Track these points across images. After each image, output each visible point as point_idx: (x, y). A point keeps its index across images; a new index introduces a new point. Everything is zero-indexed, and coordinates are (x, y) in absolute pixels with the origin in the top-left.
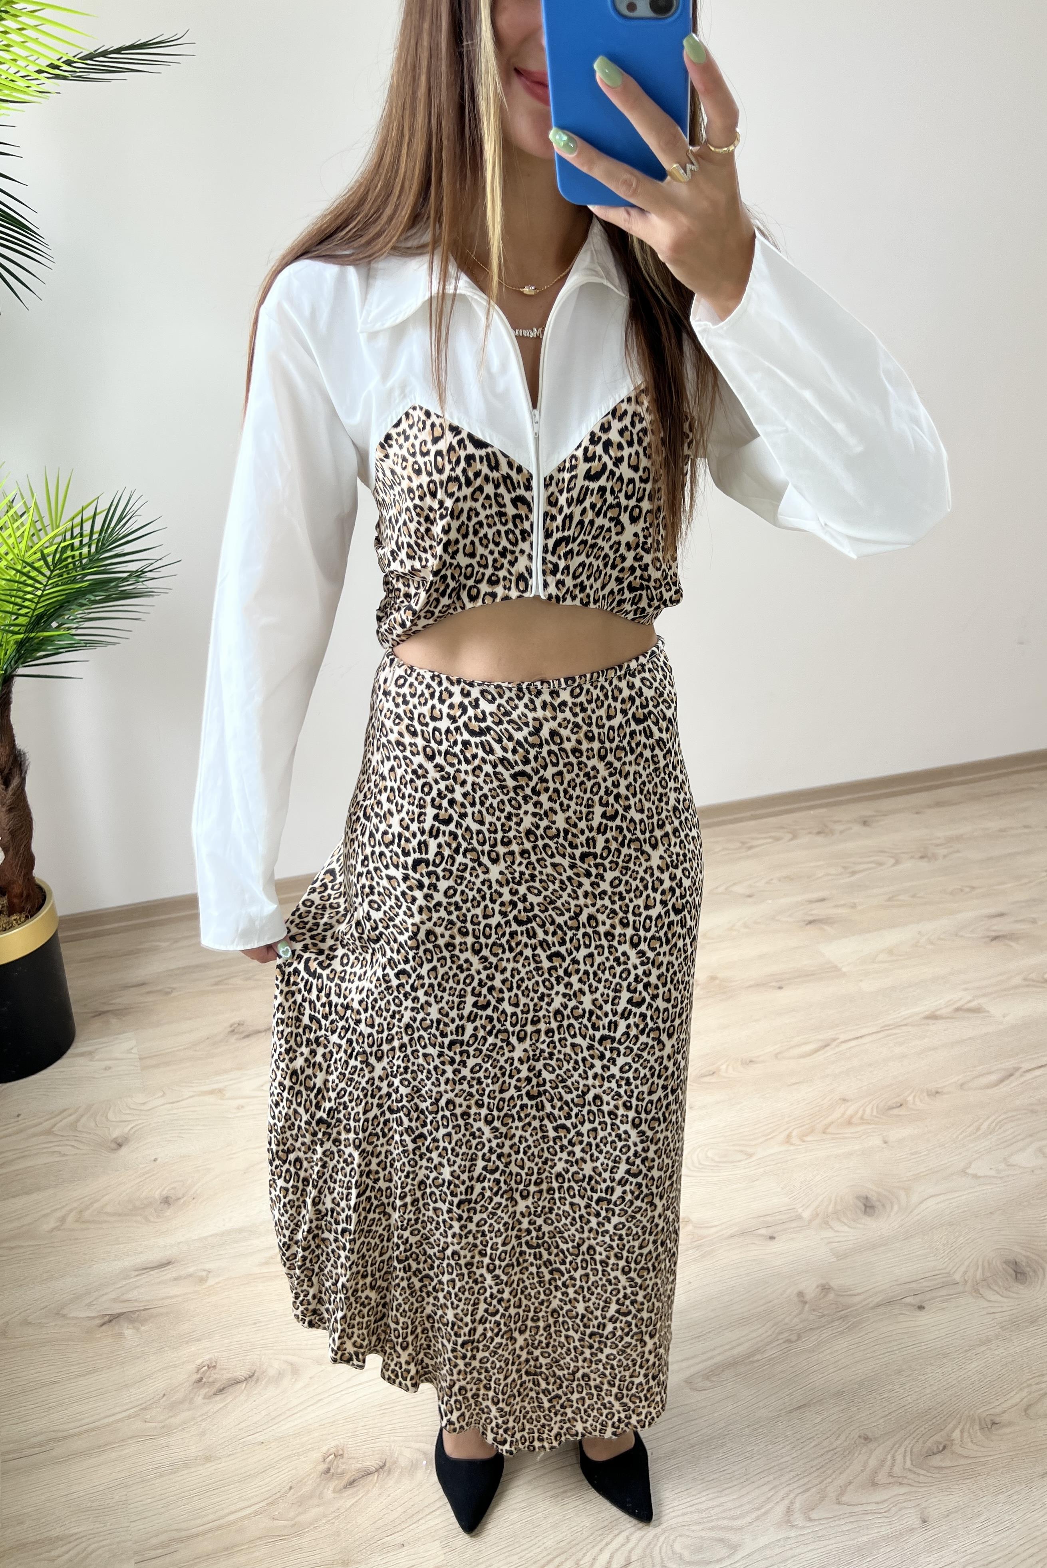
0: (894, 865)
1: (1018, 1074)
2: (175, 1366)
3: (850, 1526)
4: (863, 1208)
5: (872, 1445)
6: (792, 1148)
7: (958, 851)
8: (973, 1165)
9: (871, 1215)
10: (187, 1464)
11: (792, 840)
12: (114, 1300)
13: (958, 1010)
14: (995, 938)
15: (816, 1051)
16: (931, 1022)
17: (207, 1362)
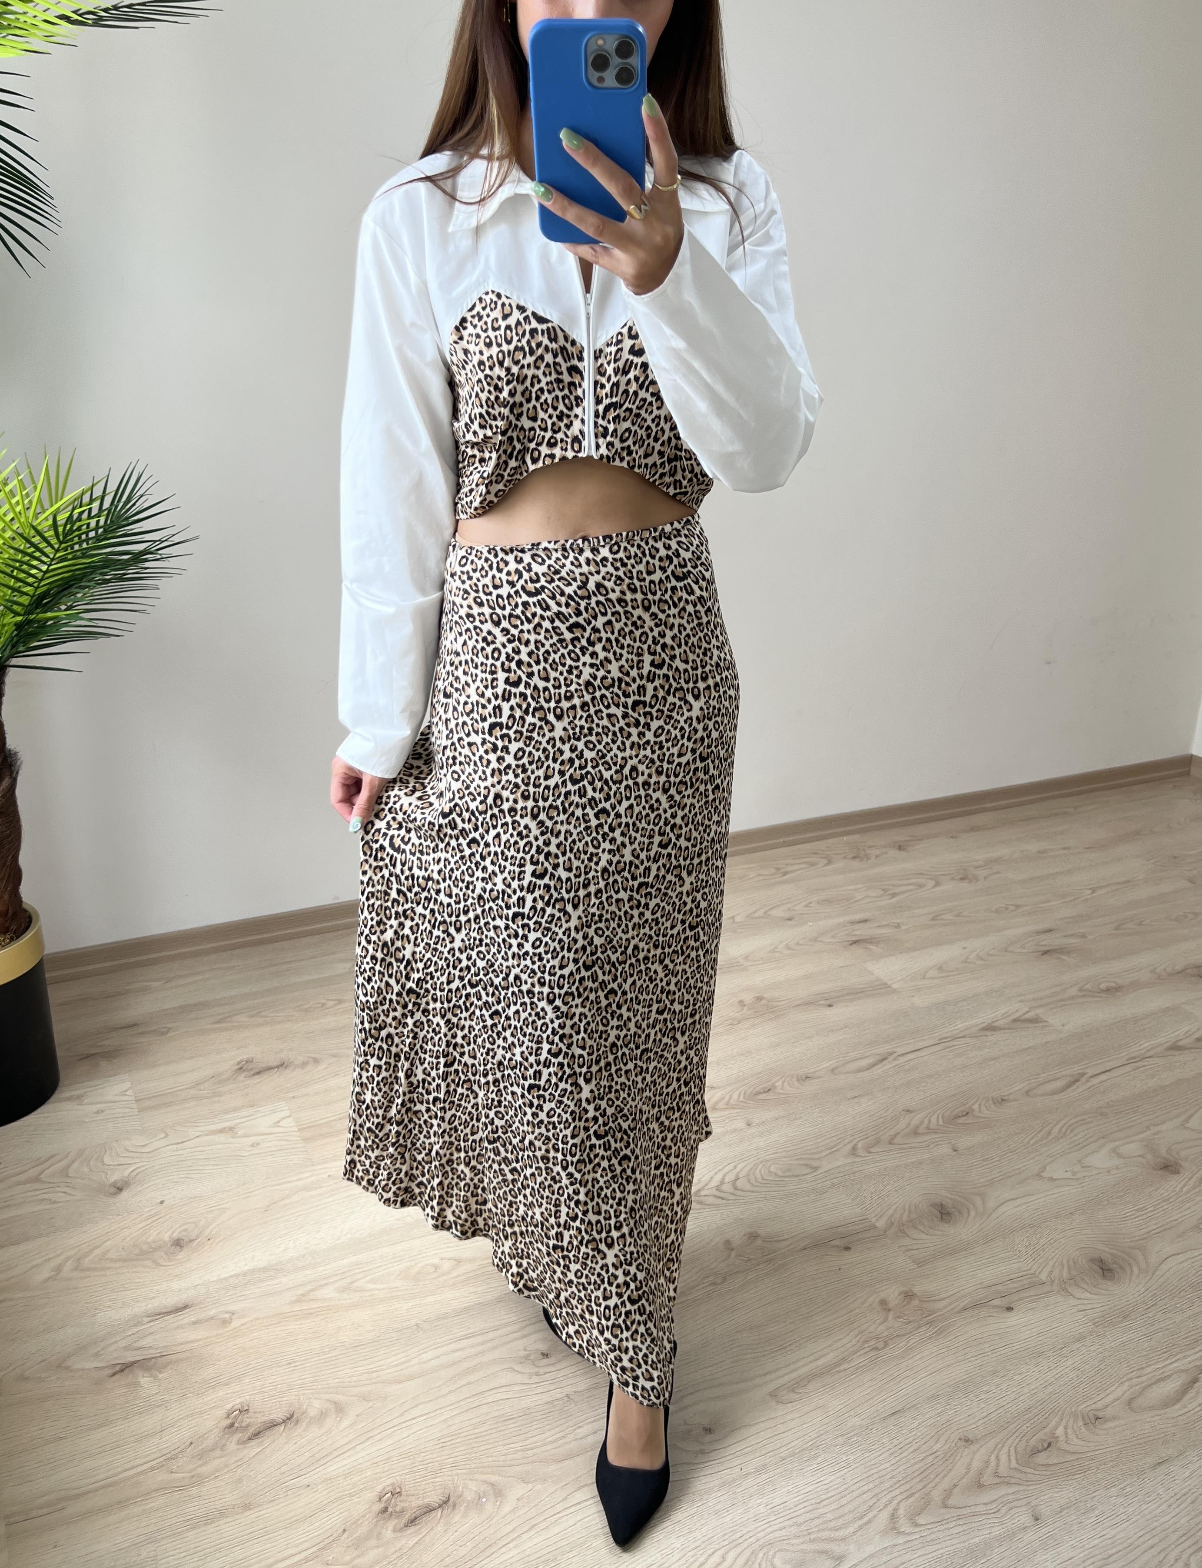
0: (935, 886)
1: (1083, 1079)
2: (201, 1413)
3: (960, 1529)
4: (939, 1215)
5: (974, 1447)
6: (858, 1159)
7: (998, 873)
8: (1048, 1168)
9: (948, 1222)
10: (222, 1514)
11: (825, 865)
12: (127, 1348)
13: (1015, 1021)
14: (1046, 953)
15: (874, 1065)
16: (989, 1033)
17: (239, 1406)
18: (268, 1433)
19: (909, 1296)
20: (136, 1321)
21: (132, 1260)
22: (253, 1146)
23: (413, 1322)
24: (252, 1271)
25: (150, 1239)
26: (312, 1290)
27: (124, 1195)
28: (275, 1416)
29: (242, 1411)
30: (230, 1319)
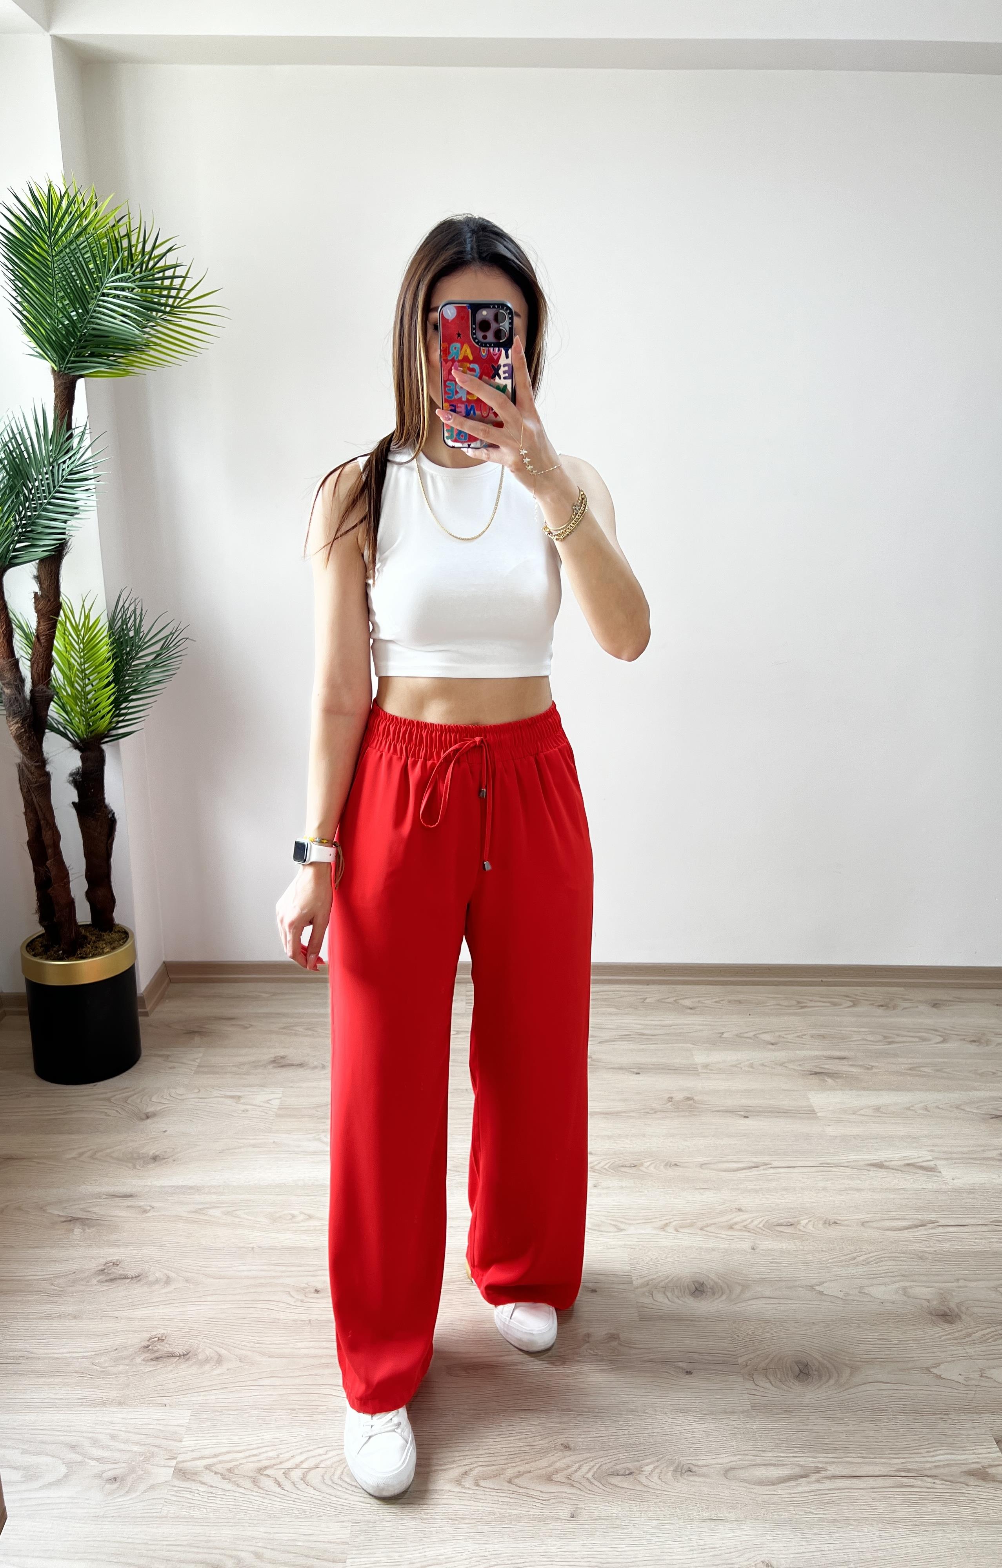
0: (940, 1043)
1: (928, 1226)
3: (506, 1500)
4: (694, 1291)
5: (567, 1453)
6: (663, 1233)
8: (826, 1284)
9: (695, 1297)
11: (848, 1007)
12: (83, 1210)
13: (910, 1165)
14: (997, 1117)
15: (743, 1169)
16: (873, 1169)
17: (115, 1261)
18: (117, 1281)
19: (613, 1337)
20: (98, 1196)
21: (123, 1160)
22: (243, 1111)
23: (251, 1246)
24: (182, 1187)
25: (141, 1152)
26: (208, 1208)
27: (148, 1121)
28: (132, 1273)
29: (115, 1264)
30: (149, 1210)
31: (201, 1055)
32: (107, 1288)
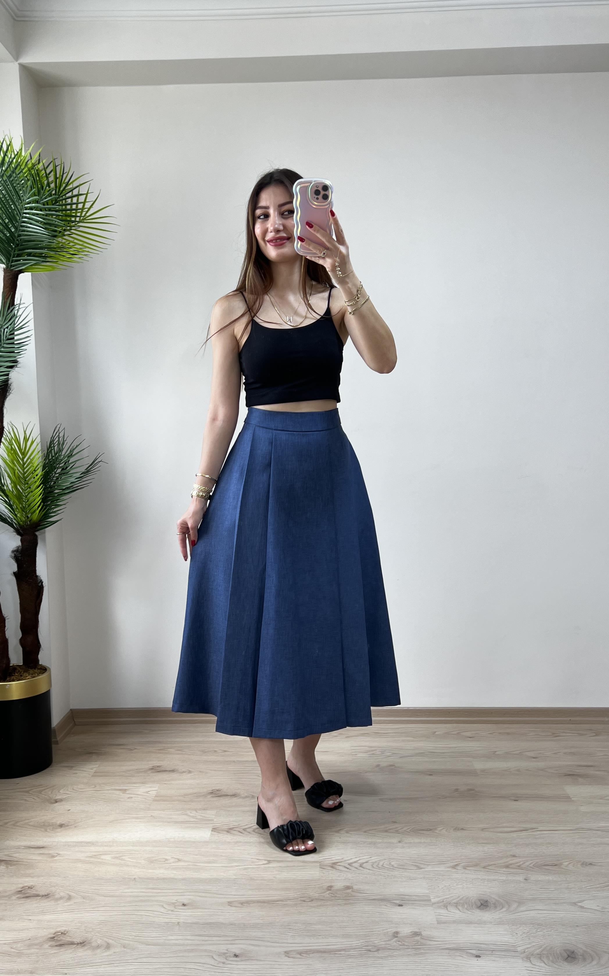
4: (479, 905)
6: (455, 870)
8: (585, 902)
9: (481, 909)
11: (593, 736)
15: (515, 831)
18: (32, 898)
19: (416, 934)
20: (19, 847)
21: (37, 827)
22: (129, 798)
23: (134, 877)
24: (81, 842)
25: (51, 822)
26: (101, 855)
27: (57, 804)
28: (41, 893)
29: (30, 888)
30: (57, 856)
31: (97, 766)
32: (23, 902)
